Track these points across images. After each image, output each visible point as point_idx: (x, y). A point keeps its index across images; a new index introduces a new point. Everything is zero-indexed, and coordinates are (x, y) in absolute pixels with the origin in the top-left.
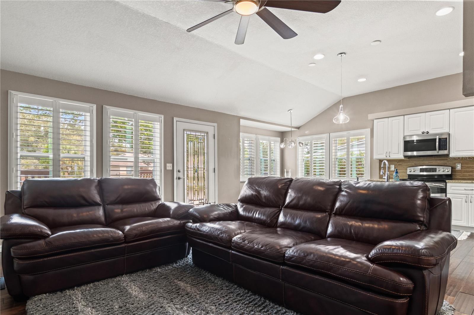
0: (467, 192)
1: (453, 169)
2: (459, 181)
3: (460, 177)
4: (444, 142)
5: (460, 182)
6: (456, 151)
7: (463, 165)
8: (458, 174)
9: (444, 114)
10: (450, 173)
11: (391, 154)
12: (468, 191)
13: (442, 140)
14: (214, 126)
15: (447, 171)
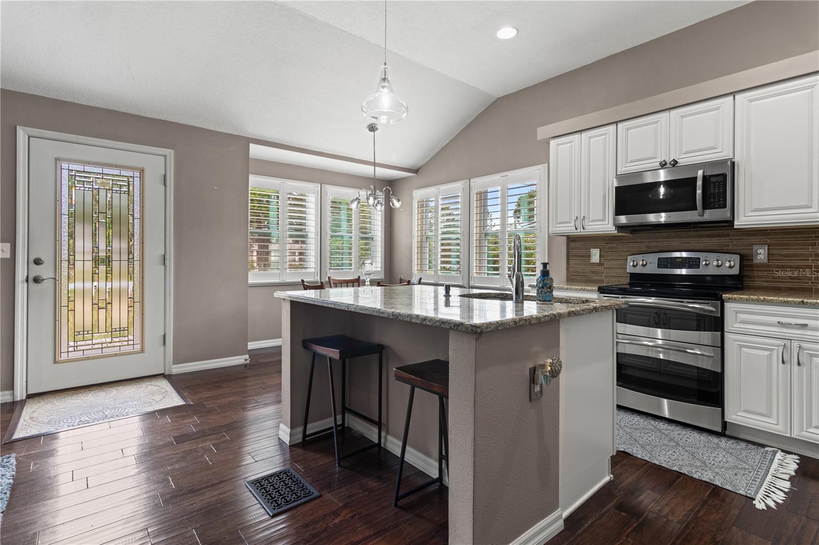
0: (785, 330)
1: (746, 261)
2: (762, 298)
3: (765, 284)
4: (719, 185)
5: (764, 300)
6: (752, 211)
7: (773, 249)
8: (761, 274)
9: (718, 109)
10: (735, 271)
11: (586, 220)
12: (787, 328)
13: (713, 179)
14: (165, 156)
15: (728, 265)
